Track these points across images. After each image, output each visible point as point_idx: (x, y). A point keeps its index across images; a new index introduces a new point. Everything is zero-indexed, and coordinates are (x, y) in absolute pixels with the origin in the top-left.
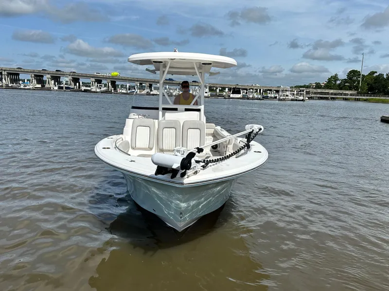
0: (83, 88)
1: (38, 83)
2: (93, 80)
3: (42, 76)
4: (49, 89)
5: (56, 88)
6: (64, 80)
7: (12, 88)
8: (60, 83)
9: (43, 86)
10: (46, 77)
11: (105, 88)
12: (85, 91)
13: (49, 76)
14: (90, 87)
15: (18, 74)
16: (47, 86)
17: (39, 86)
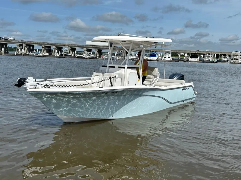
0: (77, 56)
1: (47, 52)
2: (85, 49)
3: (50, 47)
4: (54, 56)
5: (58, 56)
6: (64, 49)
7: (28, 55)
8: (62, 51)
9: (50, 54)
10: (53, 48)
11: (93, 55)
12: (79, 57)
13: (54, 47)
14: (82, 54)
15: (33, 46)
16: (53, 54)
17: (47, 54)
